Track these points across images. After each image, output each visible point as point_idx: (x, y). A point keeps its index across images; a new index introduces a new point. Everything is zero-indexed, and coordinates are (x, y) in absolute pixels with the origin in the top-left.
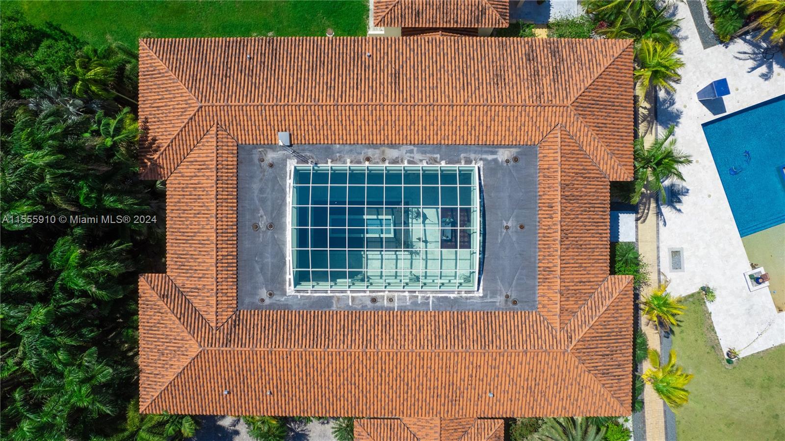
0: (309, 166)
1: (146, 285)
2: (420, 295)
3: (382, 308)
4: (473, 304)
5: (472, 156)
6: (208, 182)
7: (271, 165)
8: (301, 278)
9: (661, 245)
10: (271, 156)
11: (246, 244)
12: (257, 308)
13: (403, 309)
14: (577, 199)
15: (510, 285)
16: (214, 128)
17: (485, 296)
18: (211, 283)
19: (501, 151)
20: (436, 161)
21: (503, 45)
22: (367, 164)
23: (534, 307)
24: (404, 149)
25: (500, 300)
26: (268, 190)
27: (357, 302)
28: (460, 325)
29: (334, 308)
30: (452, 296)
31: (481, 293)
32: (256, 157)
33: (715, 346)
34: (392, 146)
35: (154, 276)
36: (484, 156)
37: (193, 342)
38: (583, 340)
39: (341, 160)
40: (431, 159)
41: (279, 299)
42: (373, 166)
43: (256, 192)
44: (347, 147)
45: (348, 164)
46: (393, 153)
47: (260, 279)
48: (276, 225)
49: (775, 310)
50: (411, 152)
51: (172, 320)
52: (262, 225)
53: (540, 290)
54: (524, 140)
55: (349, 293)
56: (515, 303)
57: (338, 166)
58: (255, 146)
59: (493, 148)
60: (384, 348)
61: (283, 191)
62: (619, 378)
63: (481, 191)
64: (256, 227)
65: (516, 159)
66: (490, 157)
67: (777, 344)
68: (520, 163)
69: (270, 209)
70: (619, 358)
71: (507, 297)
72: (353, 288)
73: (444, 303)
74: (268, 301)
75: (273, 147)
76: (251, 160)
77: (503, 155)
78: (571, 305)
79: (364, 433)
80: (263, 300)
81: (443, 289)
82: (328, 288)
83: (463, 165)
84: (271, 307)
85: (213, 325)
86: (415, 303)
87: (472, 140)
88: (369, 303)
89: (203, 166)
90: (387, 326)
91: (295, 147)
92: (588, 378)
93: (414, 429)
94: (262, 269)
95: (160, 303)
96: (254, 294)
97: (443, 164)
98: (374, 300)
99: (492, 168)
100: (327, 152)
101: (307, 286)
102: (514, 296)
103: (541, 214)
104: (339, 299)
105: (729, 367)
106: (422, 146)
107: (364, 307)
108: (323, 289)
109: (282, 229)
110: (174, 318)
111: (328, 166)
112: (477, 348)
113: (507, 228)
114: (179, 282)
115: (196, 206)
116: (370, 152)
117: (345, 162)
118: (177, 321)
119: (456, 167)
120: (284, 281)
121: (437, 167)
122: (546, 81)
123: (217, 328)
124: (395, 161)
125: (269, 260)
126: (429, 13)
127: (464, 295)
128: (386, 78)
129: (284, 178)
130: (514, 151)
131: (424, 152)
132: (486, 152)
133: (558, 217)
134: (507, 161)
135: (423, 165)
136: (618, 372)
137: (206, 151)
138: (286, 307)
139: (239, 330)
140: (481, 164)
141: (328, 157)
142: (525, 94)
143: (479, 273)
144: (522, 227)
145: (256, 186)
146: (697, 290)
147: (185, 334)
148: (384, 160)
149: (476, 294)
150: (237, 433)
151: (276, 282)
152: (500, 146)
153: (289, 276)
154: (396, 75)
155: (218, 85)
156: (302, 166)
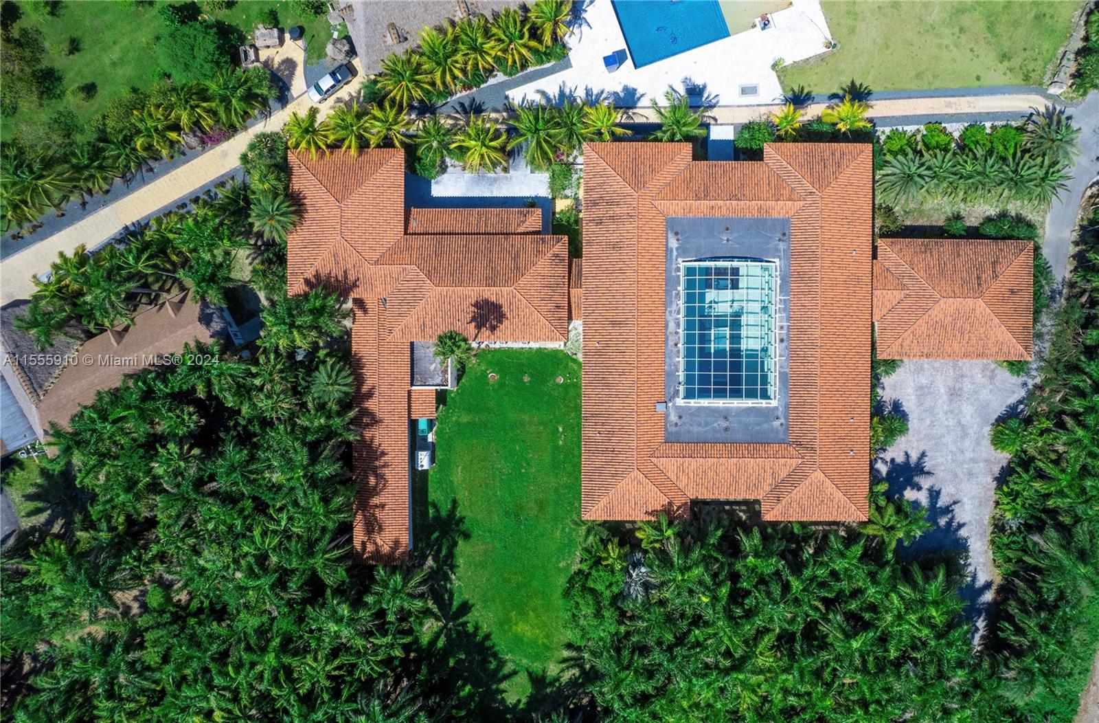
0: (682, 389)
1: (770, 514)
2: (778, 306)
3: (788, 334)
4: (785, 266)
5: (674, 266)
6: (692, 464)
7: (680, 417)
8: (765, 396)
9: (737, 104)
10: (673, 418)
11: (739, 436)
12: (787, 428)
13: (789, 319)
14: (706, 188)
15: (771, 238)
16: (653, 459)
17: (779, 257)
18: (769, 463)
19: (670, 245)
20: (678, 294)
21: (589, 243)
22: (680, 345)
23: (788, 220)
24: (669, 318)
25: (782, 246)
26: (699, 419)
27: (783, 353)
28: (800, 275)
29: (787, 370)
30: (779, 282)
31: (777, 260)
32: (673, 429)
33: (821, 58)
34: (666, 326)
35: (764, 508)
36: (674, 257)
37: (813, 476)
38: (813, 184)
39: (676, 365)
40: (676, 298)
41: (780, 413)
42: (682, 341)
43: (701, 429)
44: (667, 360)
45: (680, 359)
46: (672, 325)
47: (765, 426)
48: (725, 414)
49: (791, 9)
50: (670, 312)
51: (798, 493)
52: (725, 424)
53: (775, 215)
54: (662, 228)
55: (778, 358)
56: (784, 234)
57: (682, 367)
58: (666, 429)
59: (668, 251)
60: (818, 333)
61: (700, 409)
62: (842, 154)
63: (700, 260)
64: (727, 429)
65: (676, 234)
66: (675, 253)
67: (819, 7)
68: (679, 231)
69: (713, 419)
70: (827, 154)
71: (780, 240)
72: (773, 356)
73: (784, 288)
74: (782, 421)
75: (667, 416)
76: (676, 432)
77: (673, 243)
78: (786, 192)
79: (888, 350)
80: (782, 424)
81: (773, 289)
82: (773, 374)
83: (682, 273)
84: (786, 418)
85: (800, 461)
86: (784, 310)
87: (663, 267)
88: (784, 344)
89: (681, 469)
90: (802, 331)
91: (667, 400)
92: (842, 179)
93: (885, 311)
94: (758, 425)
95: (783, 503)
96: (777, 431)
97: (679, 288)
98: (782, 340)
99: (682, 251)
100: (671, 375)
101: (771, 390)
102: (779, 235)
103: (718, 215)
104: (781, 367)
105: (839, 46)
106: (667, 304)
107: (787, 348)
108: (773, 378)
109: (728, 409)
110: (795, 492)
111: (681, 375)
112: (818, 264)
113: (728, 240)
114: (768, 488)
115: (711, 474)
116: (671, 343)
117: (679, 362)
118: (798, 489)
119: (682, 279)
120: (767, 408)
121: (682, 293)
122: (618, 210)
123: (803, 458)
124: (678, 325)
125: (751, 419)
126: (557, 298)
127: (778, 273)
128: (616, 331)
129: (690, 408)
130: (670, 235)
131: (671, 302)
132: (671, 256)
133: (720, 203)
134: (678, 240)
135: (681, 304)
136: (838, 154)
137: (669, 466)
138: (787, 407)
139: (804, 441)
140: (680, 260)
141: (674, 375)
142: (629, 227)
143: (761, 261)
144: (727, 229)
145: (695, 429)
146: (774, 73)
147: (807, 482)
148: (677, 333)
149: (778, 263)
150: (893, 460)
151: (769, 414)
152: (667, 245)
153: (763, 403)
154: (614, 323)
155: (621, 457)
156: (682, 394)
